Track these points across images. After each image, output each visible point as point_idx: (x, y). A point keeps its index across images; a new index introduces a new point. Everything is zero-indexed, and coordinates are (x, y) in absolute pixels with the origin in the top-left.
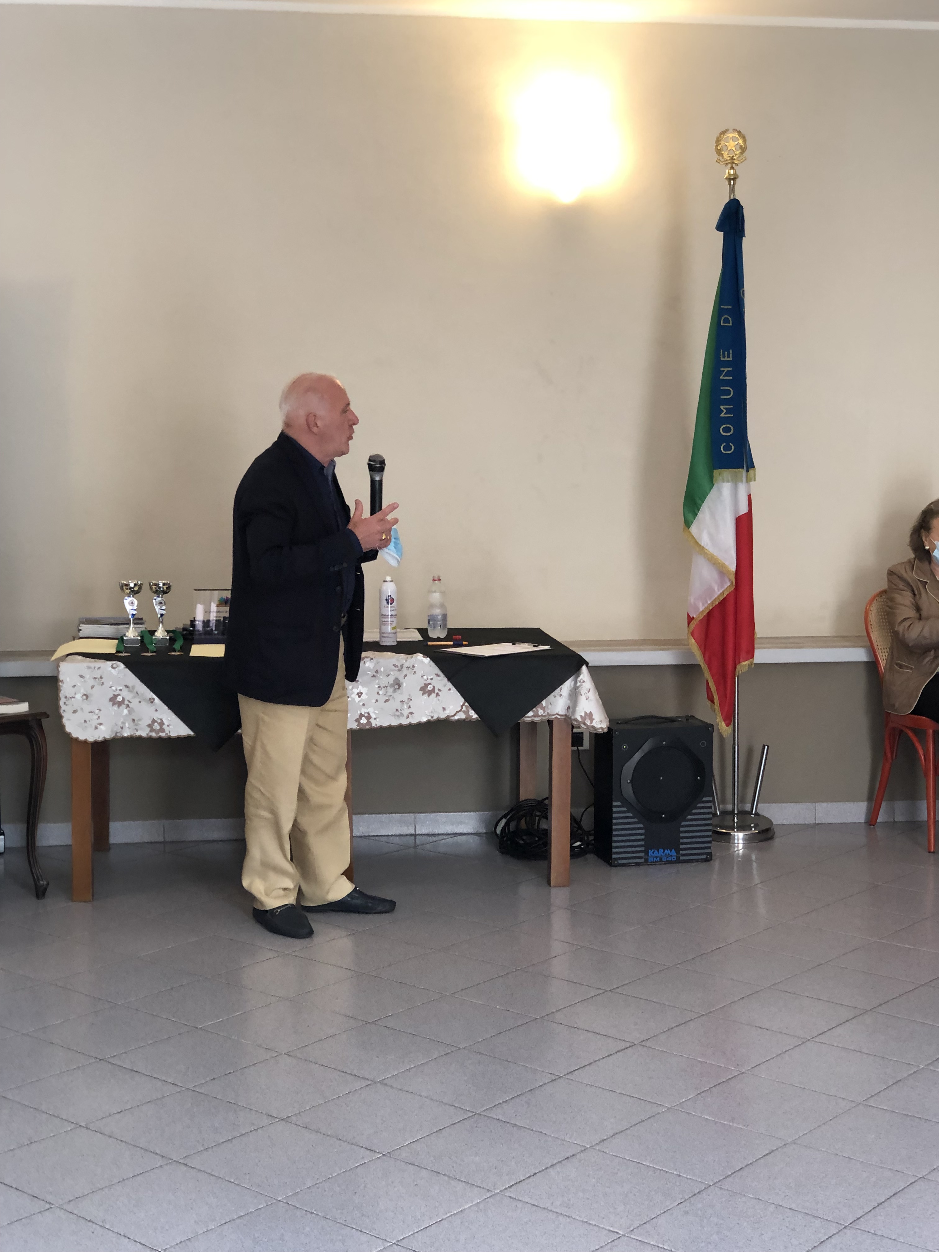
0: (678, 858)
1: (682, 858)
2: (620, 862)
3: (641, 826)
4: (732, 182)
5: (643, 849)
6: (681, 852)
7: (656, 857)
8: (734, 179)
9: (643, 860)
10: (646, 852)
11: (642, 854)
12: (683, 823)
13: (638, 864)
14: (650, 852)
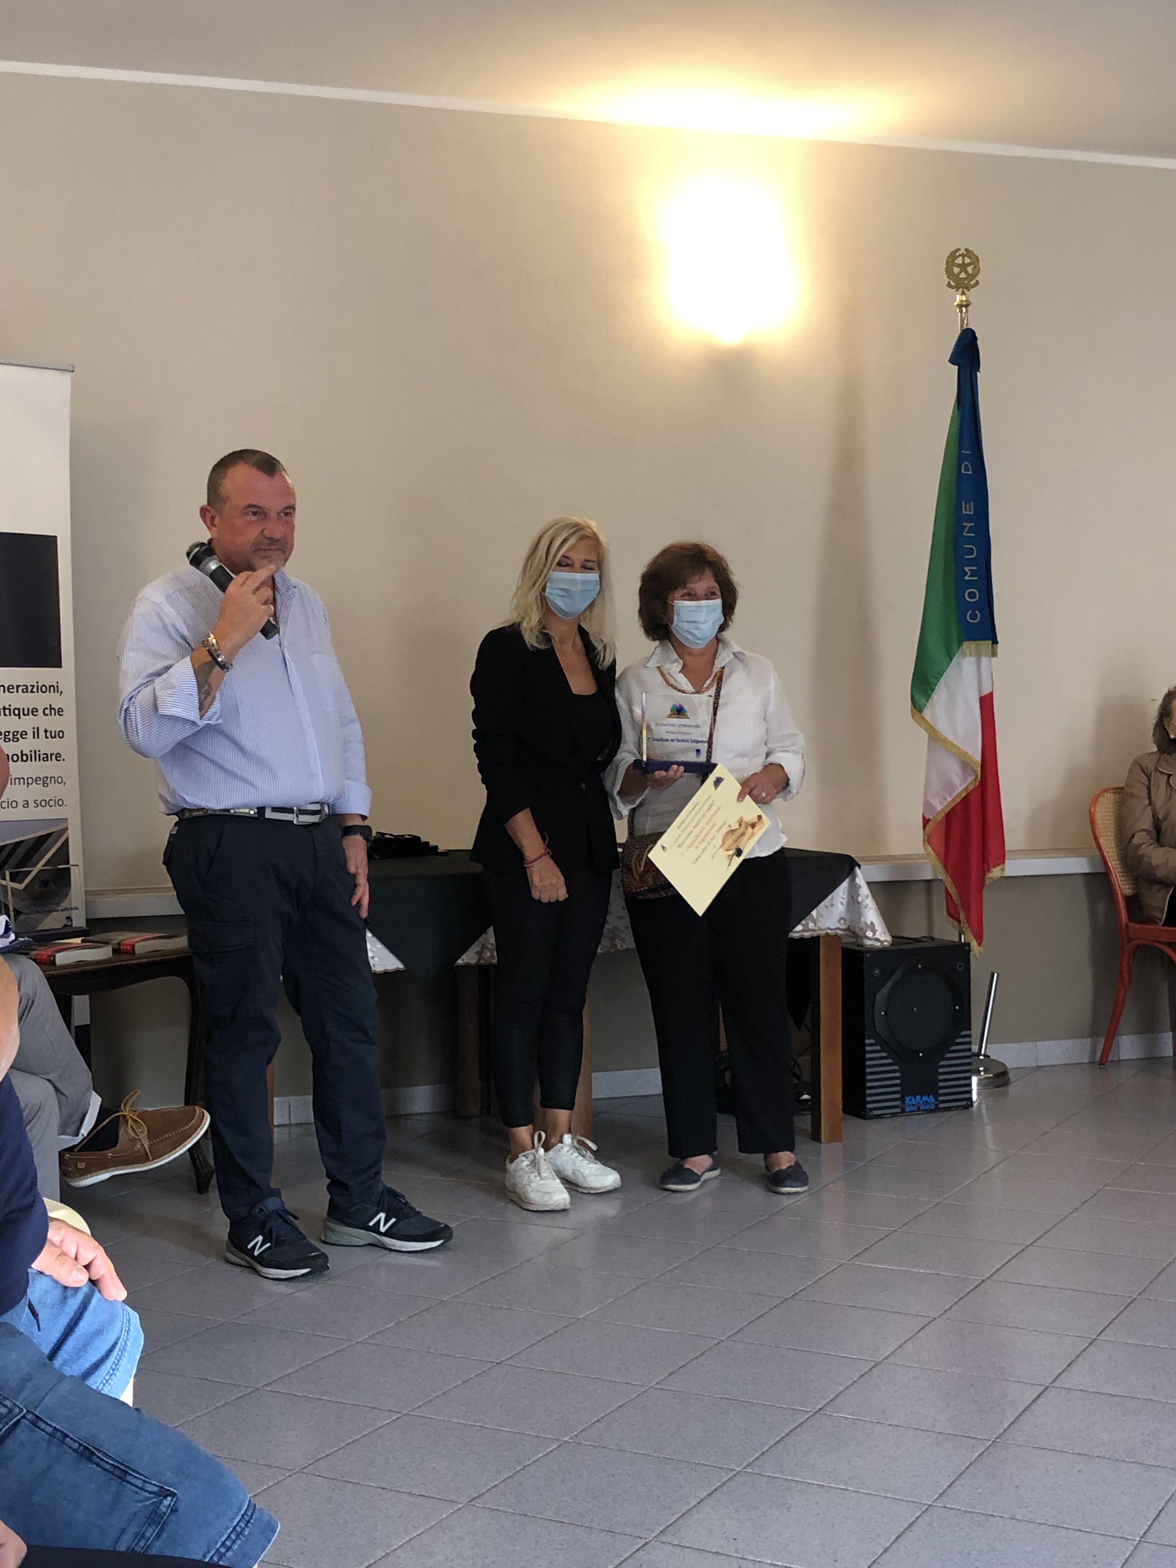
0: (936, 1106)
1: (941, 1105)
2: (876, 1113)
3: (896, 1067)
4: (964, 309)
5: (898, 1096)
6: (941, 1098)
7: (914, 1105)
8: (967, 306)
9: (899, 1110)
10: (902, 1100)
11: (899, 1103)
12: (942, 1063)
13: (894, 1115)
14: (907, 1099)
